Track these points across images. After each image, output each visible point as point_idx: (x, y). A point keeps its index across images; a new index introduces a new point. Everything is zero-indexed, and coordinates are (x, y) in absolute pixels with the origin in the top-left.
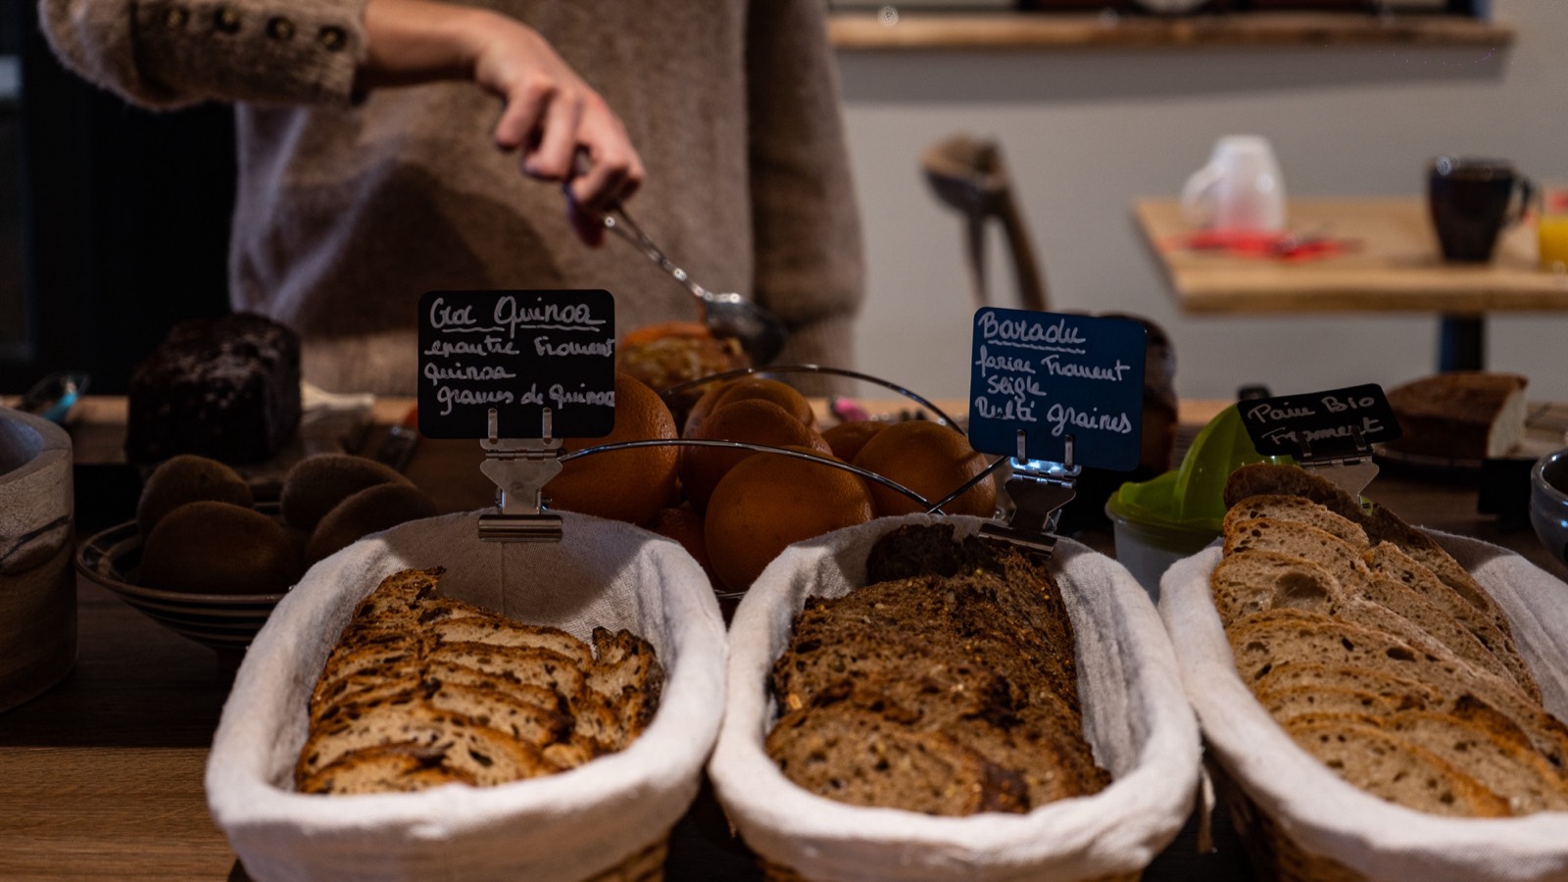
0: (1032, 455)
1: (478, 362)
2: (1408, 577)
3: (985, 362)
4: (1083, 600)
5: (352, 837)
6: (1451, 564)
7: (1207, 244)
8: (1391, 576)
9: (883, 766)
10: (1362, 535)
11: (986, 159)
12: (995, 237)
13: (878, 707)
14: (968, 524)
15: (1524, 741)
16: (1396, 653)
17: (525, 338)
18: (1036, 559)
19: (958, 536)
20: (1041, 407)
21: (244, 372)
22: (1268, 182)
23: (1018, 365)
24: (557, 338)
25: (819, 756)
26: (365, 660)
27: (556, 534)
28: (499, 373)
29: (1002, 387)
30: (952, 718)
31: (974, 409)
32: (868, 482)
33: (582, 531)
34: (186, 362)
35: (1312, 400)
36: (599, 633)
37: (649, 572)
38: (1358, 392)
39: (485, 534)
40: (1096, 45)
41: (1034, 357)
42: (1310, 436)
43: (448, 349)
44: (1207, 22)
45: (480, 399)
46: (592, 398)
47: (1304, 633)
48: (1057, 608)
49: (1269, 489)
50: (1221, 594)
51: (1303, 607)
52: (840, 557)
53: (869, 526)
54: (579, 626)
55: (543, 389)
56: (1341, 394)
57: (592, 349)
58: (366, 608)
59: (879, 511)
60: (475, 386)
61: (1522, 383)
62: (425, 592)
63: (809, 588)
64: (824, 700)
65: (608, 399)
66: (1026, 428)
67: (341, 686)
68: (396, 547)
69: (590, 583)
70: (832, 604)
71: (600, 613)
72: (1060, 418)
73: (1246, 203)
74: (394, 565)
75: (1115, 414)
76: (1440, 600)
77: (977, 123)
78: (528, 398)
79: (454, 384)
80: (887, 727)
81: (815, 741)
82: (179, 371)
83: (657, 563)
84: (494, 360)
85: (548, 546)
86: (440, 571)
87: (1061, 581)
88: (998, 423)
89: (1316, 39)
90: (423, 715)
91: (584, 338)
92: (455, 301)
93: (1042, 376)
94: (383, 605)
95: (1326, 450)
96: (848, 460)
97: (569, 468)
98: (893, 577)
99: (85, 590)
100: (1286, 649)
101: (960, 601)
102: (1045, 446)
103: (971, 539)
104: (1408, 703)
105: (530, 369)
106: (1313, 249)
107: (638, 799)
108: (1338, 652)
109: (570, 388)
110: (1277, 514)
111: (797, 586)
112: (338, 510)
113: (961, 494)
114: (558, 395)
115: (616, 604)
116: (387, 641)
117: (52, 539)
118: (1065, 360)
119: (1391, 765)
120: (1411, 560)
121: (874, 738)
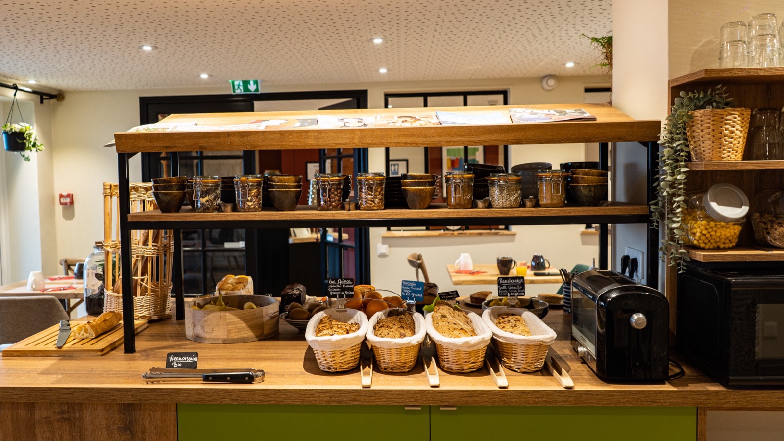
0: (409, 300)
1: (336, 288)
2: (458, 315)
3: (403, 288)
4: (416, 319)
5: (324, 341)
6: (465, 314)
7: (459, 272)
8: (456, 315)
9: (388, 334)
10: (452, 310)
11: (419, 257)
12: (420, 270)
13: (387, 327)
14: (401, 309)
15: (468, 333)
16: (455, 324)
17: (342, 285)
18: (410, 314)
19: (400, 311)
20: (411, 294)
21: (298, 292)
22: (470, 261)
23: (408, 288)
24: (346, 285)
25: (380, 334)
26: (323, 325)
27: (346, 311)
28: (338, 290)
29: (405, 291)
30: (397, 327)
31: (402, 294)
32: (388, 304)
33: (349, 310)
34: (289, 291)
35: (448, 293)
36: (352, 324)
37: (359, 315)
38: (454, 291)
39: (337, 311)
40: (440, 236)
41: (410, 287)
42: (447, 297)
43: (332, 286)
44: (460, 232)
45: (336, 293)
46: (351, 293)
47: (443, 322)
48: (412, 320)
49: (440, 304)
50: (433, 317)
51: (443, 319)
52: (384, 314)
53: (388, 309)
54: (350, 323)
55: (344, 292)
56: (452, 292)
57: (351, 286)
58: (322, 320)
59: (389, 307)
60: (335, 291)
61: (491, 293)
62: (329, 318)
63: (380, 317)
64: (381, 327)
65: (353, 293)
66: (409, 297)
67: (320, 329)
68: (325, 313)
69: (351, 317)
70: (383, 319)
71: (352, 321)
72: (413, 295)
73: (466, 265)
74: (325, 315)
75: (420, 294)
76: (463, 318)
77: (417, 251)
78: (342, 293)
79: (332, 291)
80: (388, 329)
81: (380, 332)
82: (288, 292)
83: (360, 314)
84: (338, 288)
85: (345, 313)
86: (331, 316)
87: (413, 317)
88: (405, 296)
89: (480, 234)
90: (331, 331)
91: (350, 285)
92: (333, 280)
93: (411, 289)
94: (324, 320)
95: (449, 299)
96: (386, 301)
97: (348, 302)
98: (391, 316)
99: (281, 320)
100: (441, 324)
101: (400, 319)
102: (411, 299)
103: (401, 311)
104: (454, 329)
105: (343, 289)
106: (478, 273)
107: (357, 337)
108: (447, 324)
109: (348, 291)
110: (441, 307)
111: (378, 317)
112: (316, 309)
113: (401, 305)
114: (346, 292)
115: (354, 320)
116: (325, 323)
117: (277, 313)
118: (414, 287)
119: (450, 335)
120: (459, 313)
121: (387, 331)
